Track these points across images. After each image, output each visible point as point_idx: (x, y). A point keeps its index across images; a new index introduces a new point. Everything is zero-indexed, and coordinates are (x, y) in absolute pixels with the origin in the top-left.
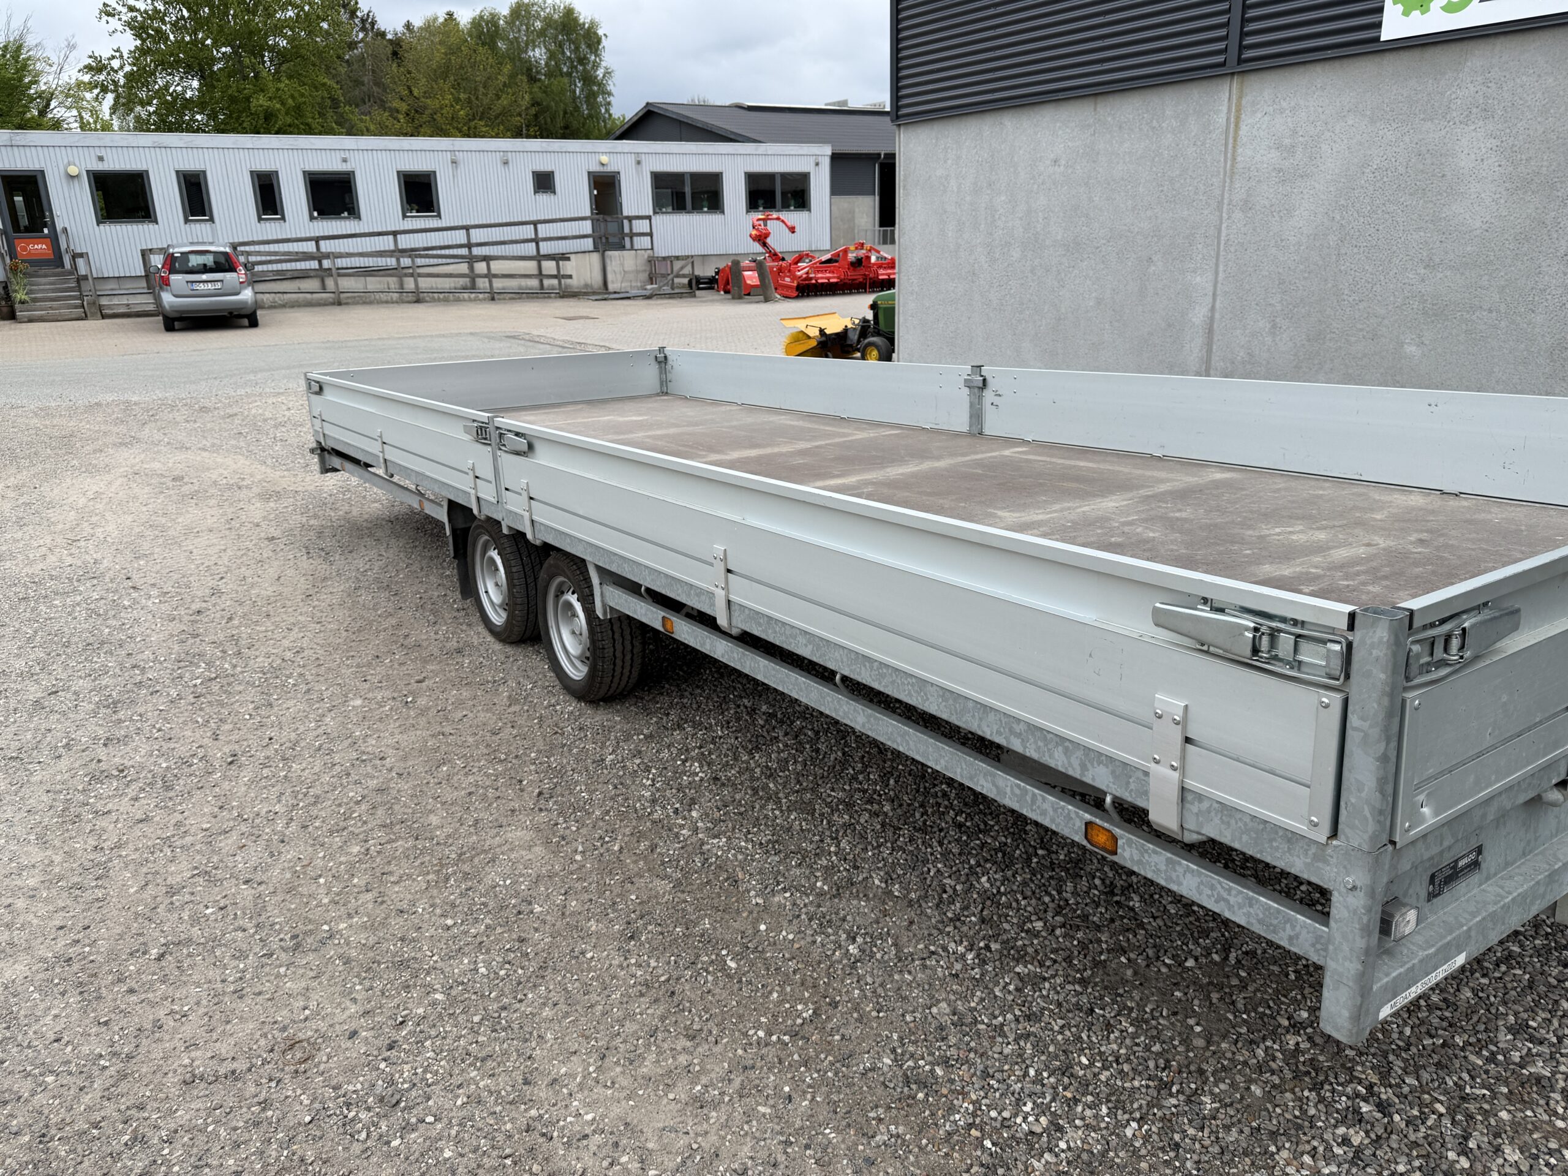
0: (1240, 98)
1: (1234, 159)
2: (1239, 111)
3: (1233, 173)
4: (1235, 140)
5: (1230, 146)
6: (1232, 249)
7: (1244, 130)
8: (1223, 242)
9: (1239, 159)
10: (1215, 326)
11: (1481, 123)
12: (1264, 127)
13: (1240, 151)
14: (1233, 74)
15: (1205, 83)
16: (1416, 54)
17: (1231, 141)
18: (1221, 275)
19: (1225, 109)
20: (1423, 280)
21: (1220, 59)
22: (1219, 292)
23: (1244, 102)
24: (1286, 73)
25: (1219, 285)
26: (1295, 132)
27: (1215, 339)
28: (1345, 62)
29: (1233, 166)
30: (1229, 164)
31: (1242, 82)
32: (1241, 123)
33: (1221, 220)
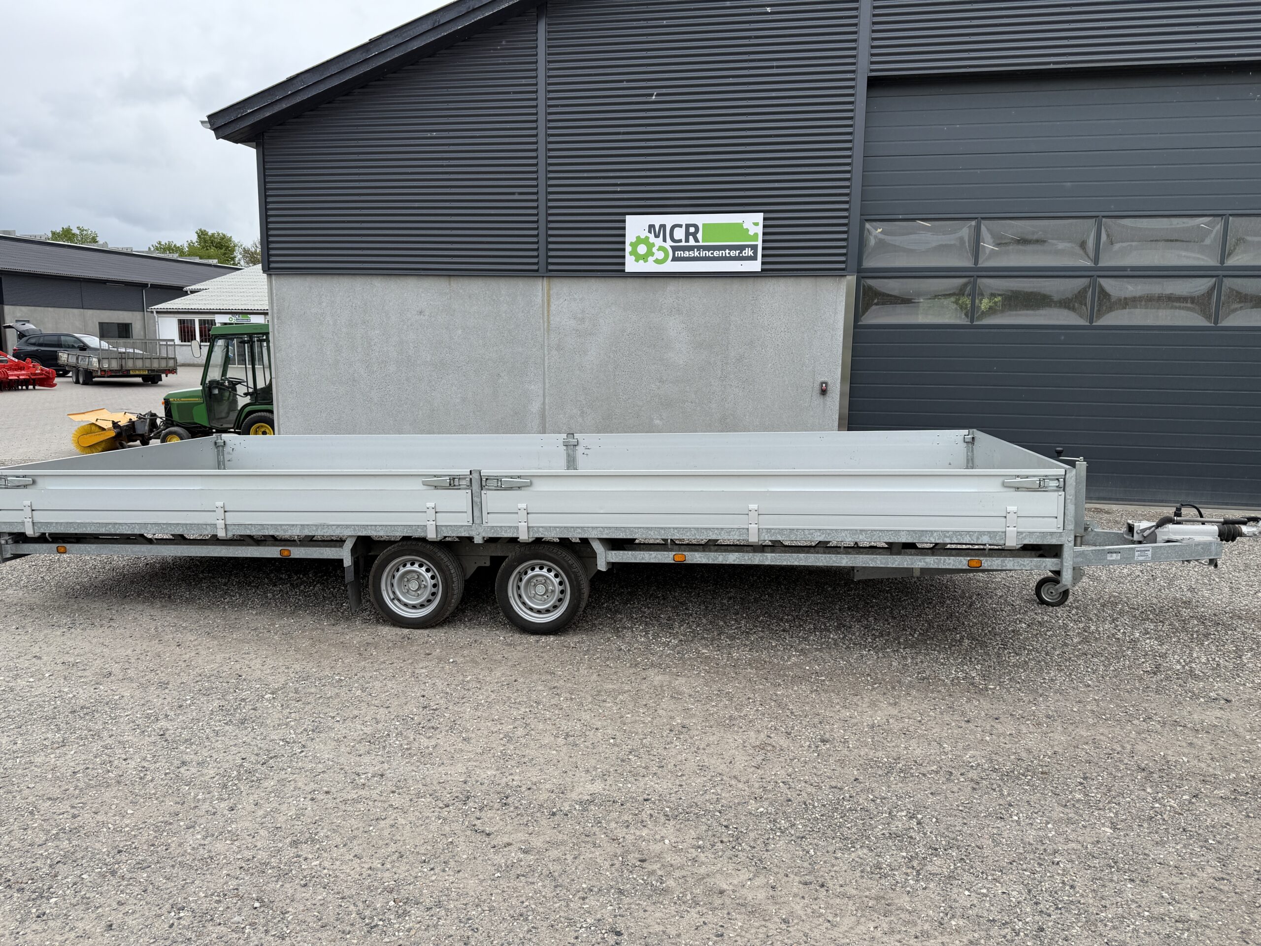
0: (549, 290)
1: (549, 322)
2: (549, 296)
3: (548, 331)
4: (548, 312)
5: (546, 315)
6: (553, 371)
7: (553, 307)
8: (546, 367)
9: (552, 322)
10: (546, 413)
11: (677, 316)
12: (565, 306)
13: (552, 318)
14: (543, 277)
15: (526, 279)
16: (643, 280)
17: (546, 312)
18: (547, 385)
19: (540, 294)
20: (659, 388)
21: (535, 267)
22: (547, 394)
23: (551, 292)
24: (575, 280)
25: (547, 390)
26: (583, 312)
27: (547, 420)
28: (607, 279)
29: (548, 326)
30: (546, 324)
31: (549, 282)
32: (551, 304)
33: (544, 354)
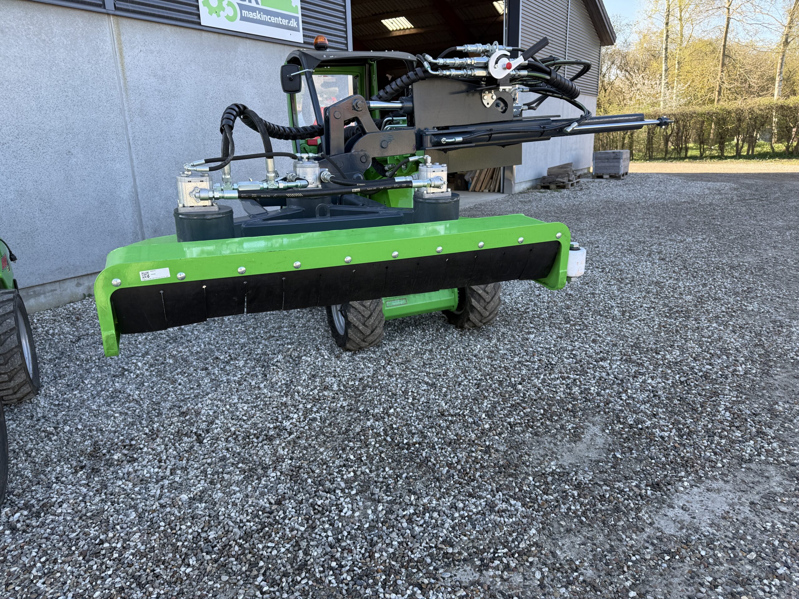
0: (119, 34)
1: (125, 79)
2: (120, 44)
3: (126, 90)
4: (122, 65)
5: (120, 69)
6: (139, 143)
7: (127, 60)
8: (131, 139)
9: (129, 79)
10: (139, 197)
12: (141, 60)
13: (128, 73)
14: (110, 15)
16: (216, 37)
17: (119, 65)
18: (135, 161)
19: (108, 39)
22: (136, 173)
23: (123, 38)
24: (148, 27)
25: (135, 169)
26: (163, 68)
27: (142, 206)
28: (183, 30)
29: (125, 83)
30: (122, 81)
31: (118, 24)
32: (124, 54)
33: (126, 122)
